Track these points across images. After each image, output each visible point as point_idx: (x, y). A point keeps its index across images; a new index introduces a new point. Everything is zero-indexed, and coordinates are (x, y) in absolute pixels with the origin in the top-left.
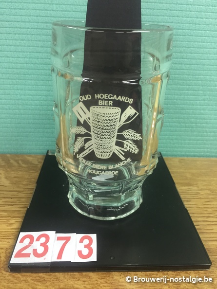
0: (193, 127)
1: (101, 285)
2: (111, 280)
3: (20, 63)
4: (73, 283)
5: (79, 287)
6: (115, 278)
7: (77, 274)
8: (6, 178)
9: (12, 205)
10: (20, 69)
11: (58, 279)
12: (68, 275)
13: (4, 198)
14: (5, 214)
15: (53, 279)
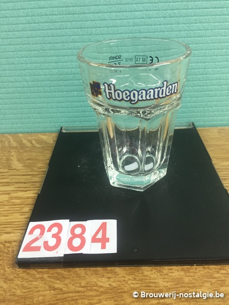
3: (21, 24)
10: (22, 31)
15: (72, 275)
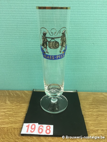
0: (84, 80)
1: (37, 141)
2: (40, 139)
4: (27, 140)
5: (29, 141)
6: (42, 138)
7: (29, 137)
8: (9, 101)
9: (10, 112)
11: (23, 138)
12: (26, 137)
13: (7, 109)
14: (7, 115)
